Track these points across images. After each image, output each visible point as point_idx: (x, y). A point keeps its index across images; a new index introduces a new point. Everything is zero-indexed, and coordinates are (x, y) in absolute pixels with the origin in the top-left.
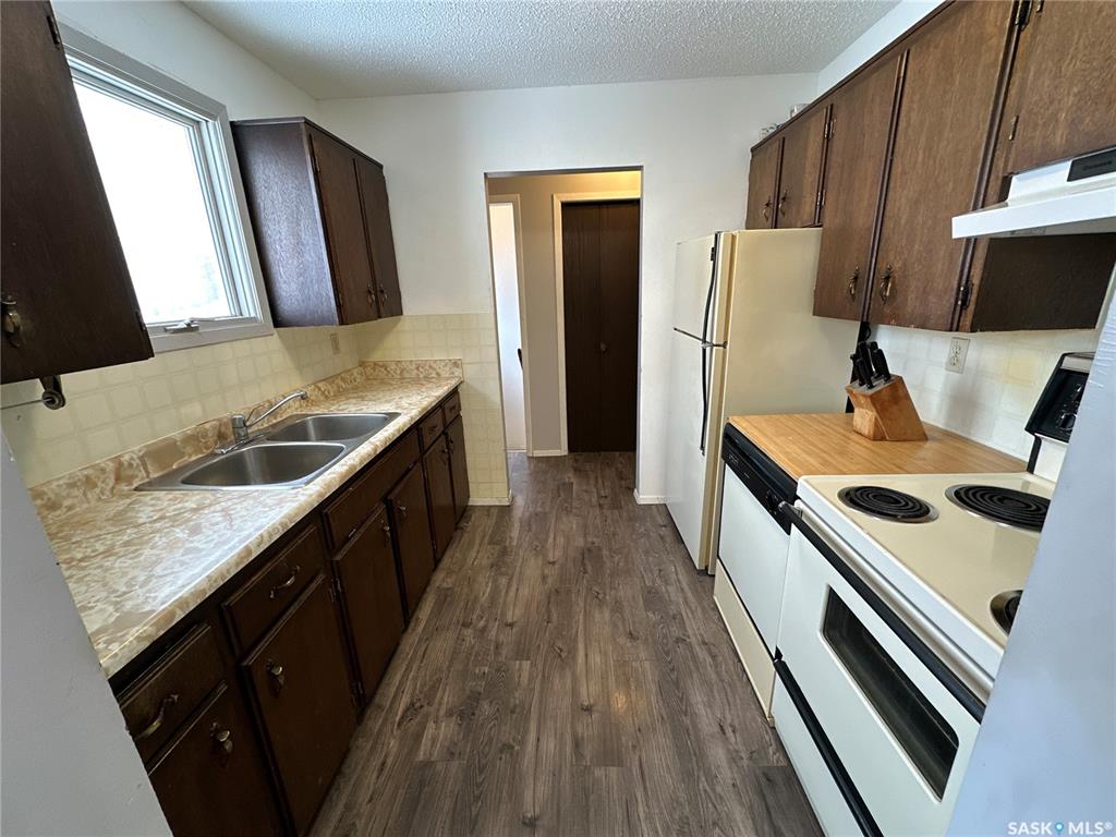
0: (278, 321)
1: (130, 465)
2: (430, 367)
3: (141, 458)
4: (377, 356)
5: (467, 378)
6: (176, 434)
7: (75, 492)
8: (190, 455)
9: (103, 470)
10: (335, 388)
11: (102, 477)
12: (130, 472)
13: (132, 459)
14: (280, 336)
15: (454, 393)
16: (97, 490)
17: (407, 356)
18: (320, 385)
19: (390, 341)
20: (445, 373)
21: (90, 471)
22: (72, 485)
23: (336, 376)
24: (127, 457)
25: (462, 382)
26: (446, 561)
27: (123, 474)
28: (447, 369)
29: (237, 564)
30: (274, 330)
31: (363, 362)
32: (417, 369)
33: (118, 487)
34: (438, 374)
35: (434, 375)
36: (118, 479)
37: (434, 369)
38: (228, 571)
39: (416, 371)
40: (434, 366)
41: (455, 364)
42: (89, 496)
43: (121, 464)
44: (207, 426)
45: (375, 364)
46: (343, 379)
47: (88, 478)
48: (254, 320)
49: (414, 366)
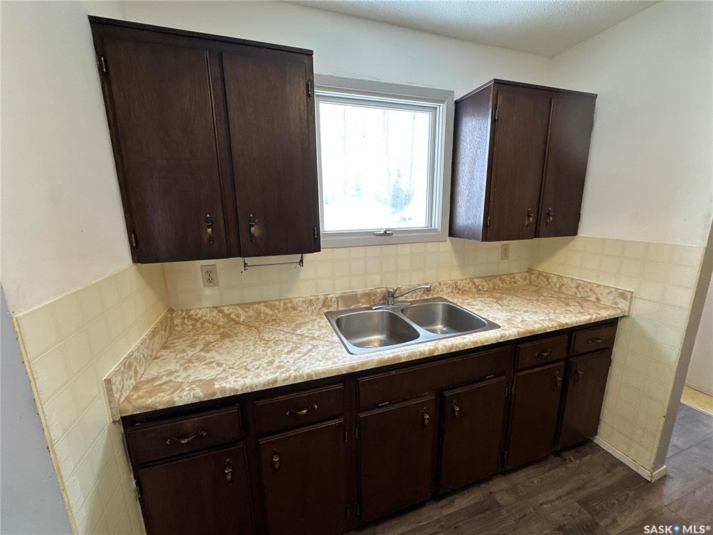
0: (452, 233)
1: (331, 300)
2: (591, 290)
3: (337, 298)
4: (544, 267)
5: (633, 313)
6: (360, 291)
7: (304, 305)
8: (363, 304)
9: (318, 299)
10: (491, 285)
11: (317, 302)
12: (329, 303)
13: (332, 297)
14: (452, 242)
15: (612, 323)
16: (313, 307)
17: (572, 273)
18: (476, 280)
19: (559, 257)
20: (606, 300)
21: (313, 298)
22: (304, 302)
23: (495, 276)
24: (330, 296)
25: (624, 316)
26: (519, 477)
27: (327, 303)
28: (611, 297)
29: (264, 385)
30: (448, 238)
31: (531, 270)
32: (577, 288)
33: (322, 309)
34: (598, 299)
35: (593, 298)
36: (323, 305)
37: (594, 293)
38: (256, 386)
39: (574, 290)
40: (596, 290)
41: (623, 295)
42: (309, 309)
43: (327, 298)
44: (379, 290)
45: (540, 273)
46: (501, 280)
47: (311, 300)
48: (435, 230)
49: (574, 285)
